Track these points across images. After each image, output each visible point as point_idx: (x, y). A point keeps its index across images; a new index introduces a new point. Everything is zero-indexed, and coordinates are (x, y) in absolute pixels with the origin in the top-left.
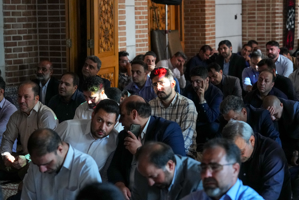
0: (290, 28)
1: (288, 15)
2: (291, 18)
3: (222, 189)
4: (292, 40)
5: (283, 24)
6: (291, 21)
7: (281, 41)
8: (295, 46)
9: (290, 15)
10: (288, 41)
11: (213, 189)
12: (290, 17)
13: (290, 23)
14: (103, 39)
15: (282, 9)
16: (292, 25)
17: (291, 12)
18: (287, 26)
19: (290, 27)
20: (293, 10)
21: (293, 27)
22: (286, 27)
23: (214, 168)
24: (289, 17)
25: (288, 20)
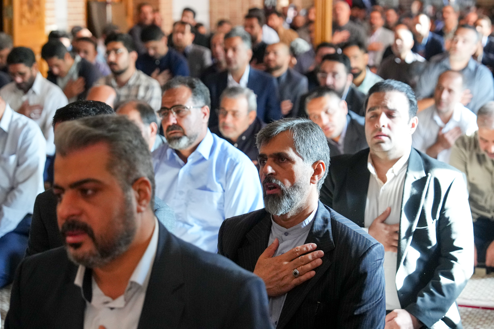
3: (190, 138)
11: (179, 139)
14: (26, 7)
23: (178, 112)
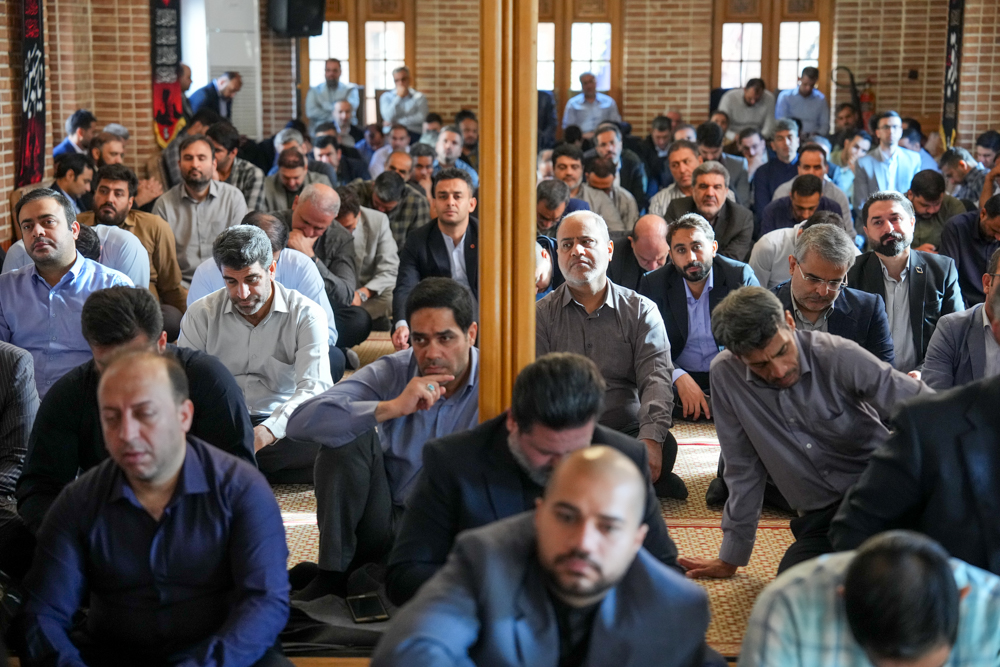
0: (32, 110)
1: (27, 69)
2: (33, 79)
4: (38, 151)
5: (10, 98)
6: (34, 88)
7: (10, 152)
8: (46, 168)
9: (31, 70)
10: (28, 153)
12: (31, 75)
13: (33, 97)
15: (7, 47)
16: (38, 100)
17: (34, 59)
18: (25, 105)
19: (32, 107)
20: (39, 54)
21: (39, 107)
22: (21, 106)
24: (28, 76)
25: (28, 84)
